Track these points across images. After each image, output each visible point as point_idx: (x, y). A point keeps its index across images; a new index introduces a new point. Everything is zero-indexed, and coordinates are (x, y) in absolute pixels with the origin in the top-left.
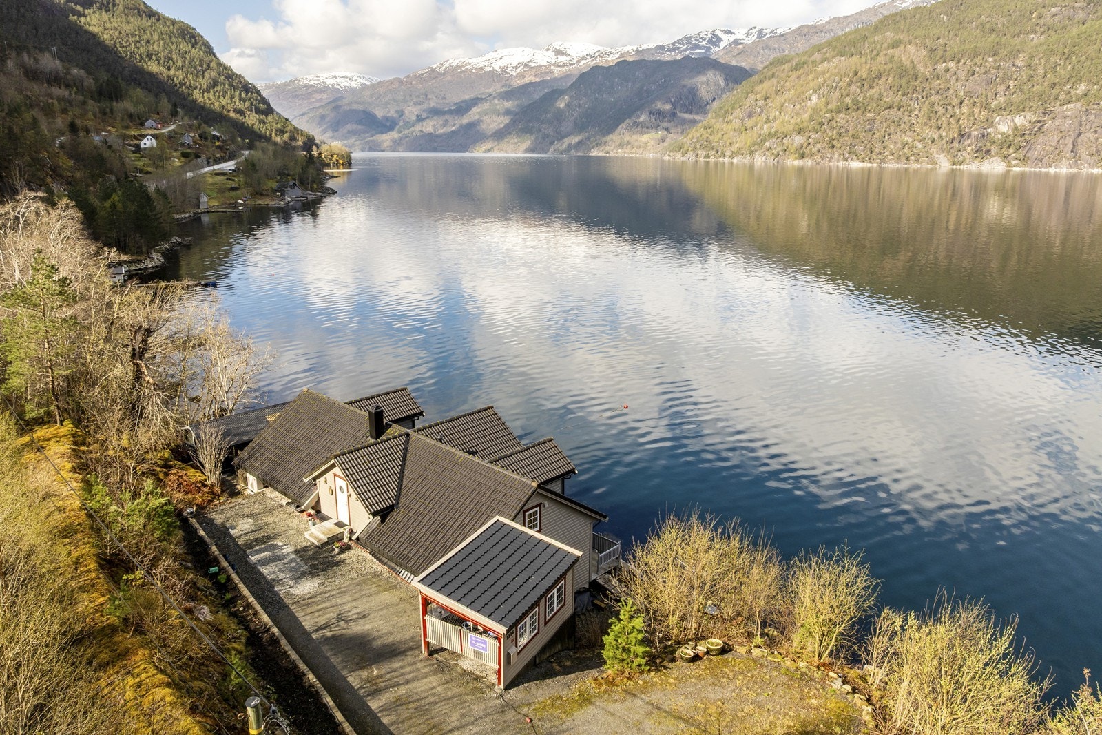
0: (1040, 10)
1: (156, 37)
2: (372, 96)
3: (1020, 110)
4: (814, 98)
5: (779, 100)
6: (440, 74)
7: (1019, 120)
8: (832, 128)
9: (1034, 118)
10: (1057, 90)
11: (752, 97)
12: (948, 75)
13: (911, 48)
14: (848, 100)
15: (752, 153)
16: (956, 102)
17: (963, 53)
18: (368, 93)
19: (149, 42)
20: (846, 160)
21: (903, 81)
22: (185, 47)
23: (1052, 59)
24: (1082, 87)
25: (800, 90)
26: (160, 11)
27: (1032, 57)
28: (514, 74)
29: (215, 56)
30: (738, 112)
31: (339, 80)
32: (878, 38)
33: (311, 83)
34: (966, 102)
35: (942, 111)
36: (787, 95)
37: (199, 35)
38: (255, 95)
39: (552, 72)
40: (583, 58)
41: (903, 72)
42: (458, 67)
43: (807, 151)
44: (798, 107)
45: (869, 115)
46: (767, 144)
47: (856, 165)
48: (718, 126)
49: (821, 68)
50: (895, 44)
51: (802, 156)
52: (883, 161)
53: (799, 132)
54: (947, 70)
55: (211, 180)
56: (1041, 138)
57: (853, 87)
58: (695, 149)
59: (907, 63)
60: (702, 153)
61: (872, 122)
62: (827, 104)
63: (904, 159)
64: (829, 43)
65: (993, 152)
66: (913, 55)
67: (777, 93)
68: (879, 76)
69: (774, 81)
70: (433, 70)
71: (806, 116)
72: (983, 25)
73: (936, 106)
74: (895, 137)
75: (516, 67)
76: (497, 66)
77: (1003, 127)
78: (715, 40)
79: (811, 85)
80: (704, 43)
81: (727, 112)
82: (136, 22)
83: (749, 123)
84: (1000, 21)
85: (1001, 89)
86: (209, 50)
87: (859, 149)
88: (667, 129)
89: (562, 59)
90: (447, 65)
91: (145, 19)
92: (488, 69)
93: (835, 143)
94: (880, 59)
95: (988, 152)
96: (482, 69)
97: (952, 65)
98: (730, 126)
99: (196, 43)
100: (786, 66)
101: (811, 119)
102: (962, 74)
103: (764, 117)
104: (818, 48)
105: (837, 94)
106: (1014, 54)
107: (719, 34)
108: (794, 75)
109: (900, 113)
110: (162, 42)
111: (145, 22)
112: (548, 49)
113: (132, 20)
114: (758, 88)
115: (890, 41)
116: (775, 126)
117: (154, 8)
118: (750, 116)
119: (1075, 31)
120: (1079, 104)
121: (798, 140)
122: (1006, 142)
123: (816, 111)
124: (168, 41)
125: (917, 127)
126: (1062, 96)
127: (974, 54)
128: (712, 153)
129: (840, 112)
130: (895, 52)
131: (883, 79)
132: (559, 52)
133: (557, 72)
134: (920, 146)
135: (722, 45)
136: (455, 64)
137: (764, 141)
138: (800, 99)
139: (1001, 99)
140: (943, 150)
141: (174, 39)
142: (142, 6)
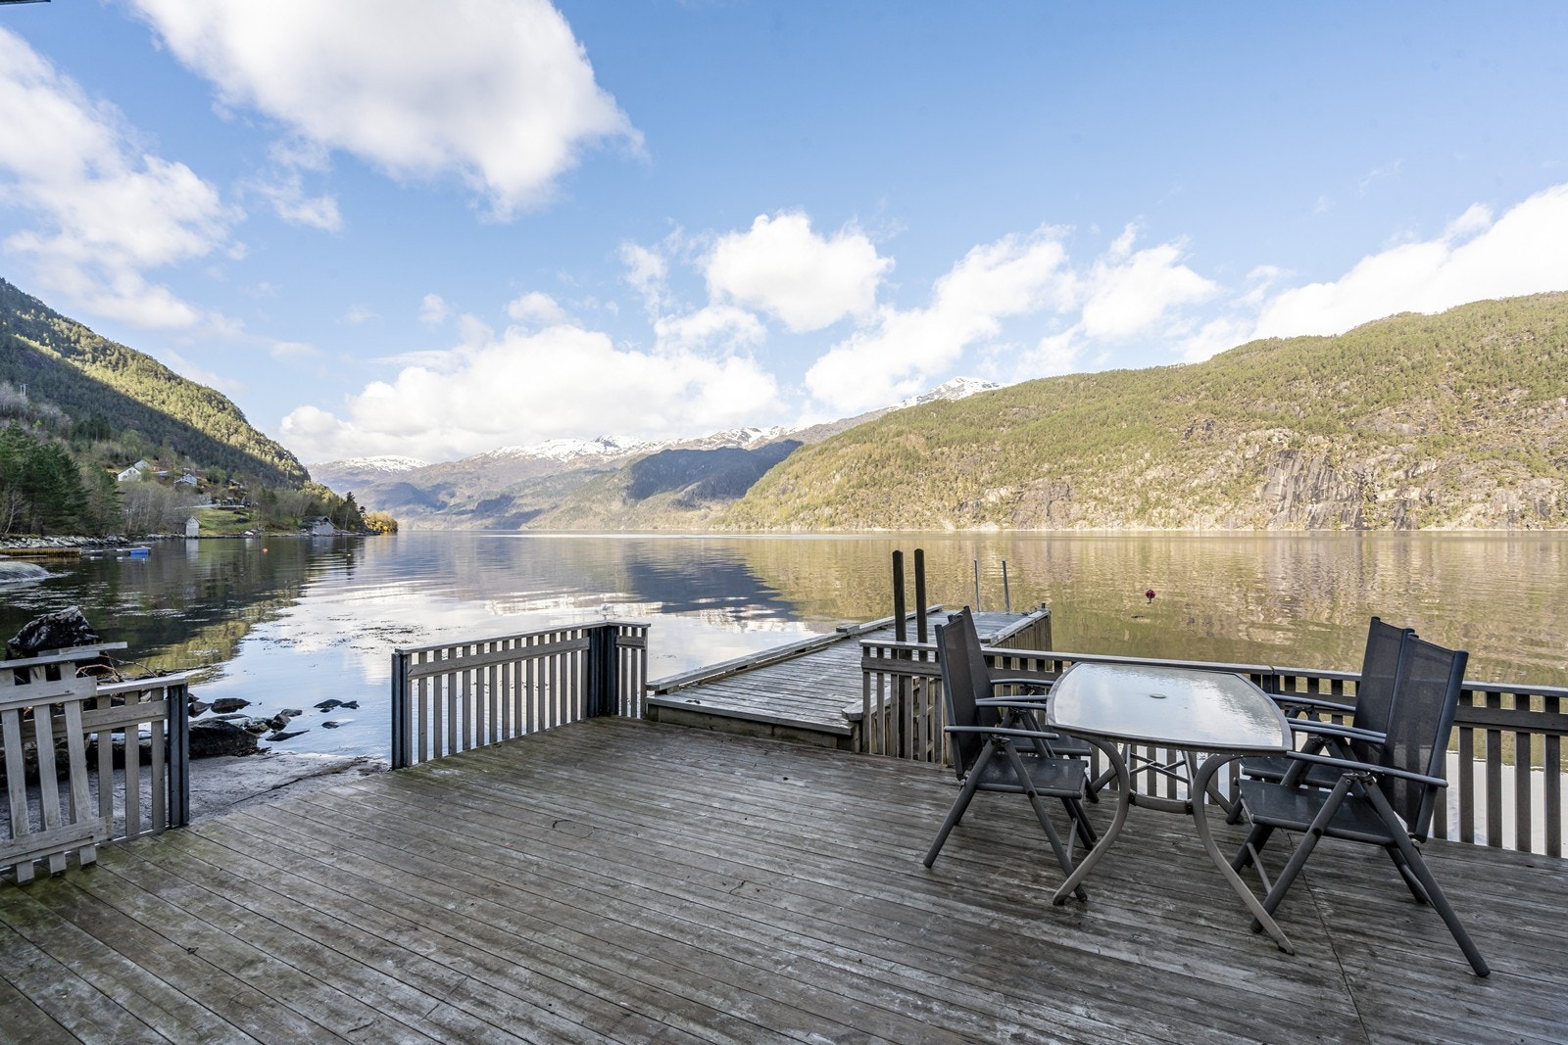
0: (1004, 410)
1: (173, 398)
2: (422, 478)
3: (1002, 484)
4: (838, 477)
5: (808, 478)
6: (494, 460)
7: (1003, 492)
8: (855, 500)
9: (1014, 491)
10: (1027, 469)
11: (784, 477)
12: (944, 457)
13: (911, 436)
14: (865, 477)
15: (788, 523)
16: (952, 478)
17: (952, 441)
18: (419, 475)
19: (163, 403)
20: (870, 526)
21: (909, 462)
22: (208, 410)
23: (1021, 445)
24: (1046, 466)
25: (825, 470)
26: (183, 376)
27: (1005, 444)
28: (565, 461)
29: (245, 421)
30: (772, 490)
31: (388, 463)
32: (884, 429)
33: (358, 465)
34: (960, 478)
35: (942, 485)
36: (814, 474)
37: (229, 402)
38: (290, 462)
39: (601, 460)
40: (630, 449)
41: (908, 455)
42: (511, 454)
43: (836, 520)
44: (824, 484)
45: (886, 489)
46: (801, 515)
47: (878, 529)
48: (756, 501)
49: (840, 453)
50: (899, 434)
51: (833, 524)
52: (900, 527)
53: (828, 504)
54: (942, 453)
55: (211, 513)
56: (1023, 506)
57: (869, 468)
58: (737, 521)
59: (910, 448)
60: (744, 525)
61: (888, 495)
62: (849, 481)
63: (917, 525)
64: (844, 434)
65: (987, 518)
66: (914, 442)
67: (805, 473)
68: (888, 459)
69: (802, 463)
70: (486, 456)
71: (832, 491)
72: (964, 420)
73: (937, 483)
74: (908, 507)
75: (568, 456)
76: (549, 454)
77: (992, 497)
78: (745, 436)
79: (834, 466)
80: (735, 439)
81: (763, 490)
82: (149, 382)
83: (783, 498)
84: (977, 418)
85: (986, 468)
86: (239, 416)
87: (880, 517)
88: (709, 508)
89: (610, 449)
90: (500, 451)
91: (162, 381)
92: (540, 456)
93: (859, 512)
94: (887, 445)
95: (983, 517)
96: (535, 456)
97: (945, 449)
98: (767, 501)
99: (224, 409)
100: (811, 452)
101: (837, 494)
102: (955, 457)
103: (796, 493)
104: (836, 438)
105: (857, 473)
106: (991, 441)
107: (747, 431)
108: (820, 458)
109: (909, 488)
110: (180, 404)
111: (162, 384)
112: (598, 441)
113: (146, 380)
114: (789, 470)
115: (894, 431)
116: (805, 500)
117: (176, 372)
118: (784, 492)
119: (1033, 425)
120: (1046, 479)
121: (828, 511)
122: (996, 509)
123: (840, 487)
124: (188, 404)
125: (924, 499)
126: (1032, 473)
127: (962, 441)
128: (753, 524)
129: (861, 487)
130: (901, 439)
131: (893, 460)
132: (607, 444)
133: (606, 459)
134: (929, 513)
135: (751, 440)
136: (508, 451)
137: (797, 513)
138: (825, 477)
139: (986, 477)
140: (946, 517)
141: (196, 401)
142: (161, 368)
